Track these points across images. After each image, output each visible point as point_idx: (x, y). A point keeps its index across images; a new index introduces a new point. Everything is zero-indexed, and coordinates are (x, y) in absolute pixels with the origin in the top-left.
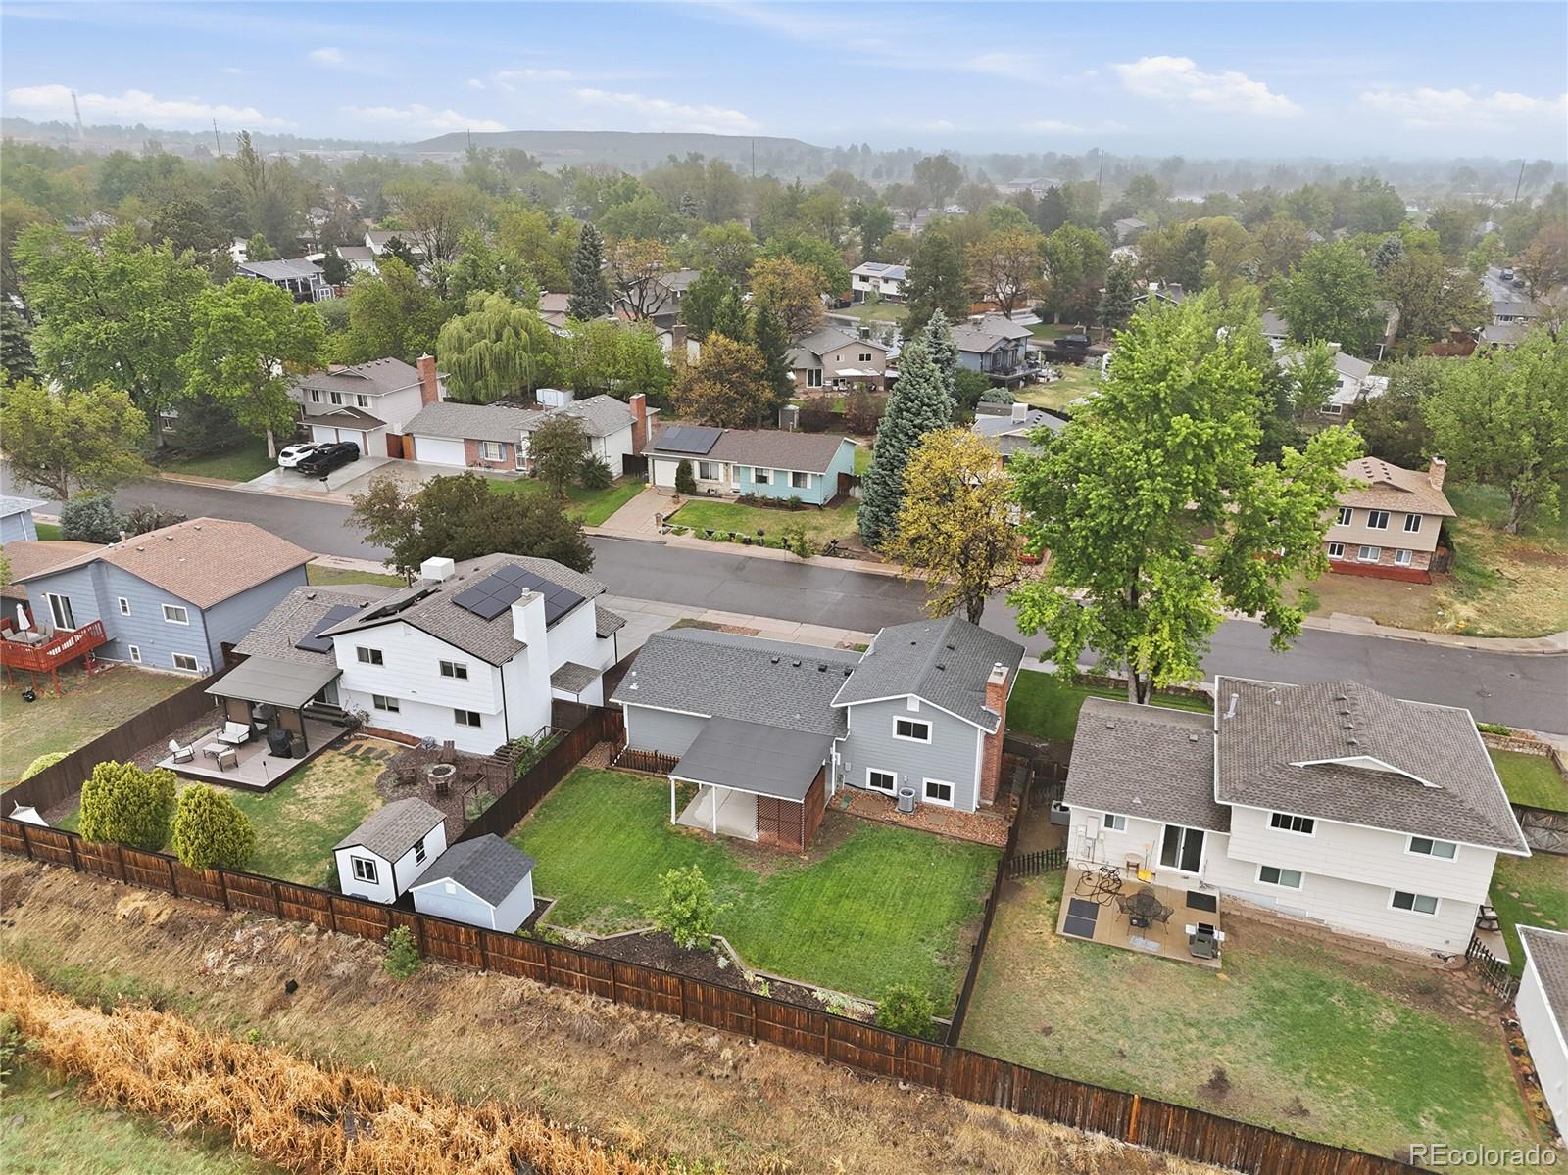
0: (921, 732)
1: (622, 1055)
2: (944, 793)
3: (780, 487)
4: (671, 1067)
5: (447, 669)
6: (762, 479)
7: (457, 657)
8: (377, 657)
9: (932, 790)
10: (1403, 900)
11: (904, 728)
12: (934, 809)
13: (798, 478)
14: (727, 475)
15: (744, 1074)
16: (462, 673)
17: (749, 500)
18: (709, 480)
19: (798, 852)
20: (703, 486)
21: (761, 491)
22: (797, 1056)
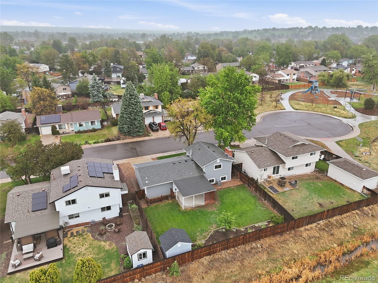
0: (220, 166)
1: (240, 259)
2: (224, 178)
3: (87, 126)
4: (252, 255)
5: (102, 196)
6: (81, 125)
7: (104, 191)
8: (74, 202)
9: (222, 179)
10: (307, 165)
11: (216, 167)
12: (224, 183)
13: (92, 123)
14: (68, 127)
15: (264, 247)
16: (107, 195)
17: (79, 132)
18: (62, 129)
19: (214, 202)
20: (61, 131)
21: (82, 129)
22: (268, 238)
